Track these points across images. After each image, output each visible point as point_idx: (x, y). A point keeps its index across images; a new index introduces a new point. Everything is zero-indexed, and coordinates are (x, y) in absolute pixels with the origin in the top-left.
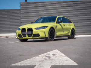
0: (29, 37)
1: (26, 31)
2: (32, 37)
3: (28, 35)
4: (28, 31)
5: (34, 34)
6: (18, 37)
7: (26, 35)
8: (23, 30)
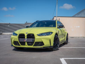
0: (29, 45)
1: (26, 38)
2: (34, 46)
3: (28, 43)
4: (27, 37)
5: (36, 42)
6: (13, 44)
7: (25, 42)
8: (22, 36)
